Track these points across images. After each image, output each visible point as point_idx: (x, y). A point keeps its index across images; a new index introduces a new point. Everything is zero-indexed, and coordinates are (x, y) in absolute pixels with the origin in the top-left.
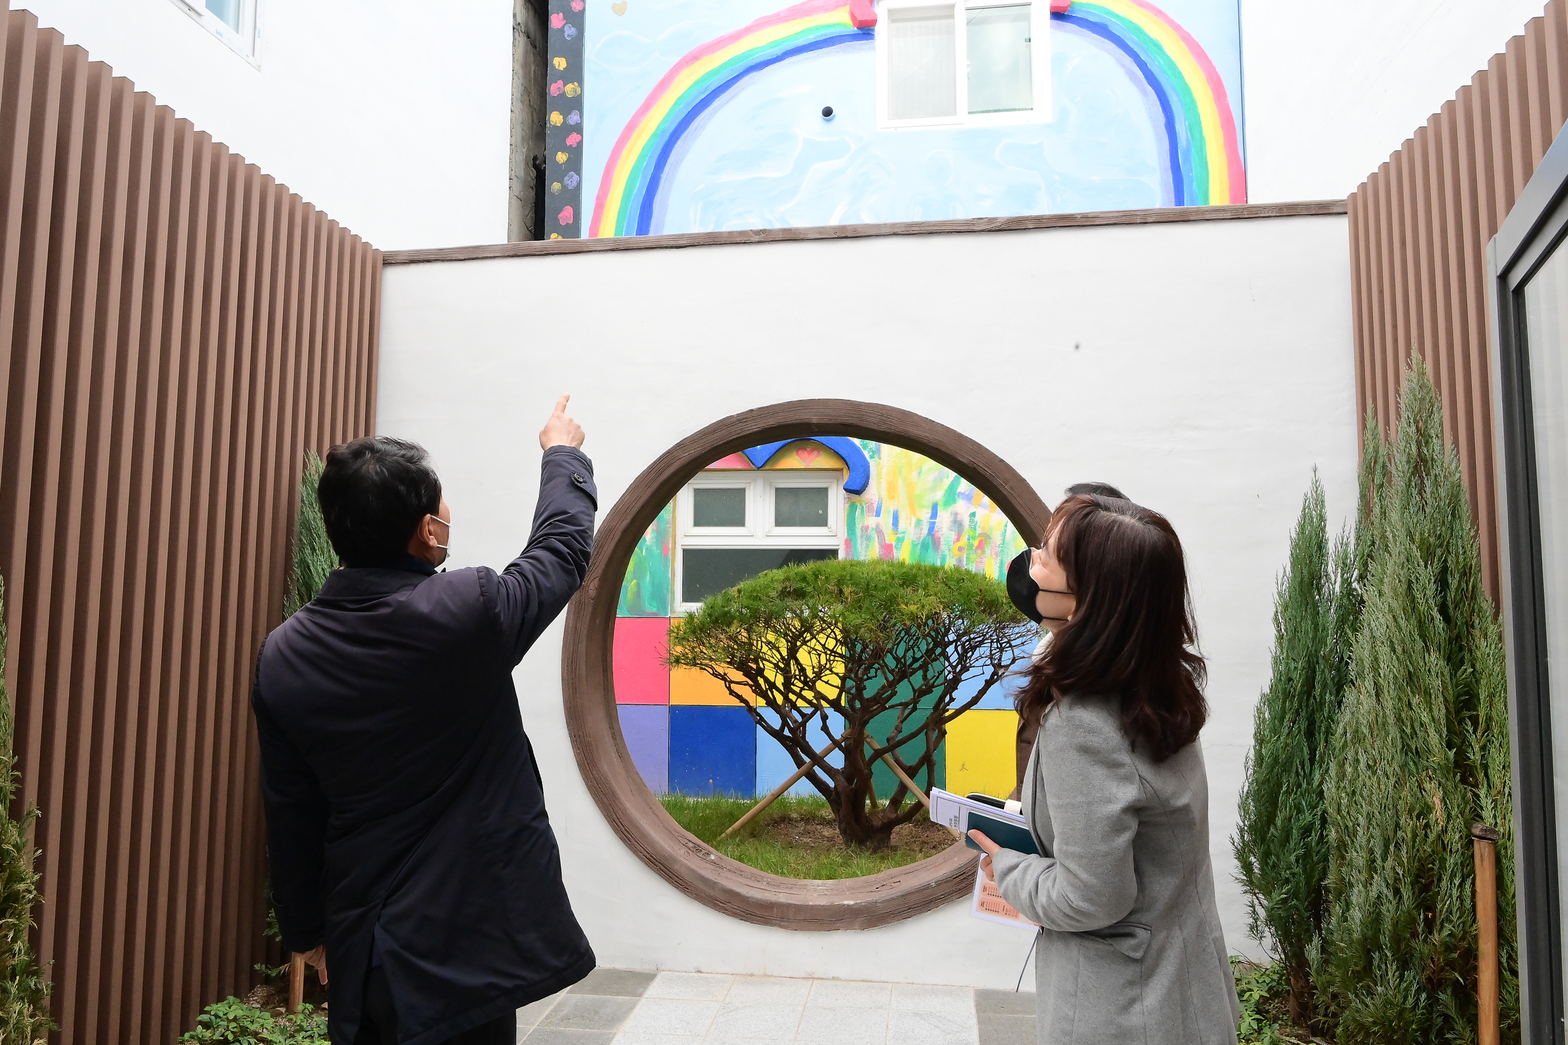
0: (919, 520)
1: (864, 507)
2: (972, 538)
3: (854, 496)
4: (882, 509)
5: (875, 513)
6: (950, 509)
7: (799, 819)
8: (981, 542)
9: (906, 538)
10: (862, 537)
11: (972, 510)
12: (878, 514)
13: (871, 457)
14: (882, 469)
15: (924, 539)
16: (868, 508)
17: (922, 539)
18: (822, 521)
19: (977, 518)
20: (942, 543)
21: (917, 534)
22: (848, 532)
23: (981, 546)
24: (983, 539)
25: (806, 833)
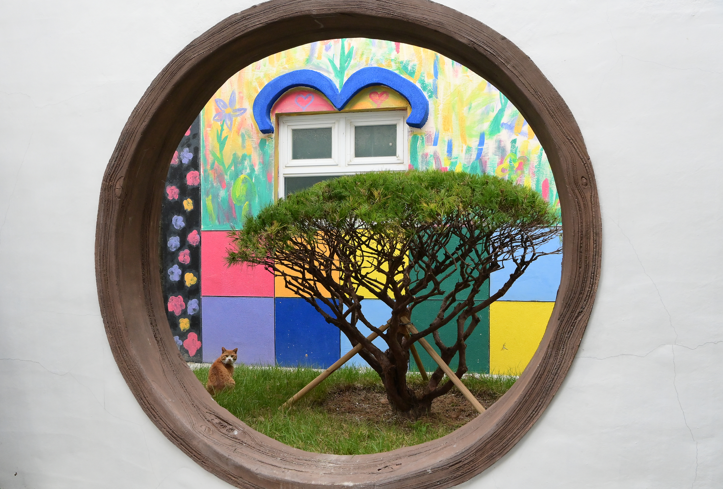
0: (469, 147)
1: (424, 138)
2: (514, 161)
3: (415, 129)
4: (439, 139)
5: (433, 143)
6: (495, 138)
7: (362, 388)
8: (521, 164)
9: (458, 162)
10: (422, 163)
11: (514, 137)
12: (435, 144)
13: (430, 97)
14: (438, 106)
15: (473, 163)
16: (428, 138)
17: (471, 162)
18: (392, 152)
19: (518, 144)
20: (488, 165)
21: (467, 159)
22: (411, 159)
23: (521, 167)
24: (522, 161)
25: (366, 399)
